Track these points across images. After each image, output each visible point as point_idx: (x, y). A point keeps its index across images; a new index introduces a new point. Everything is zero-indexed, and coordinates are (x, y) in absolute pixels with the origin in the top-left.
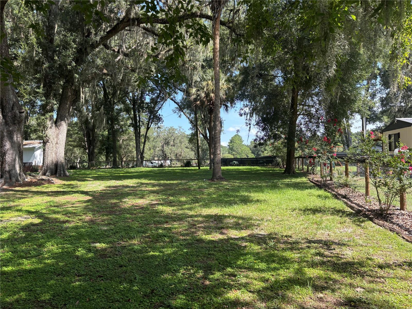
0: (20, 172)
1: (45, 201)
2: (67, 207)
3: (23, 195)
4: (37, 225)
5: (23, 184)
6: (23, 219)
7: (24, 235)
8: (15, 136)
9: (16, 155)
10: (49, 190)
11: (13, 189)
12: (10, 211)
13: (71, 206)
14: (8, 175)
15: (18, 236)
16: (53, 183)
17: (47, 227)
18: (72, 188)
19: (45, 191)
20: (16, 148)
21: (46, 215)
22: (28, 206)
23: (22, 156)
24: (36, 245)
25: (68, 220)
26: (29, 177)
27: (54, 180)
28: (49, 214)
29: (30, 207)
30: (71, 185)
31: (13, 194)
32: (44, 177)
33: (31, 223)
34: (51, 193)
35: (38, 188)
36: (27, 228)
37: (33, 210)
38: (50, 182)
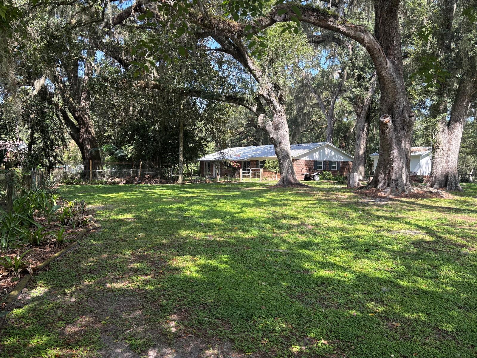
0: (407, 182)
1: (435, 217)
2: (464, 229)
3: (410, 207)
4: (428, 242)
5: (410, 195)
6: (413, 234)
7: (415, 251)
8: (403, 143)
9: (403, 163)
10: (439, 204)
11: (399, 199)
12: (398, 222)
13: (469, 228)
14: (394, 184)
15: (409, 250)
16: (442, 197)
17: (440, 247)
18: (467, 206)
19: (434, 205)
20: (404, 156)
21: (438, 234)
22: (416, 220)
23: (409, 164)
24: (430, 265)
25: (466, 245)
26: (415, 188)
27: (444, 193)
28: (441, 232)
29: (419, 222)
30: (465, 201)
31: (400, 205)
32: (431, 189)
33: (422, 239)
34: (441, 209)
35: (426, 202)
36: (418, 244)
37: (423, 226)
38: (438, 196)
